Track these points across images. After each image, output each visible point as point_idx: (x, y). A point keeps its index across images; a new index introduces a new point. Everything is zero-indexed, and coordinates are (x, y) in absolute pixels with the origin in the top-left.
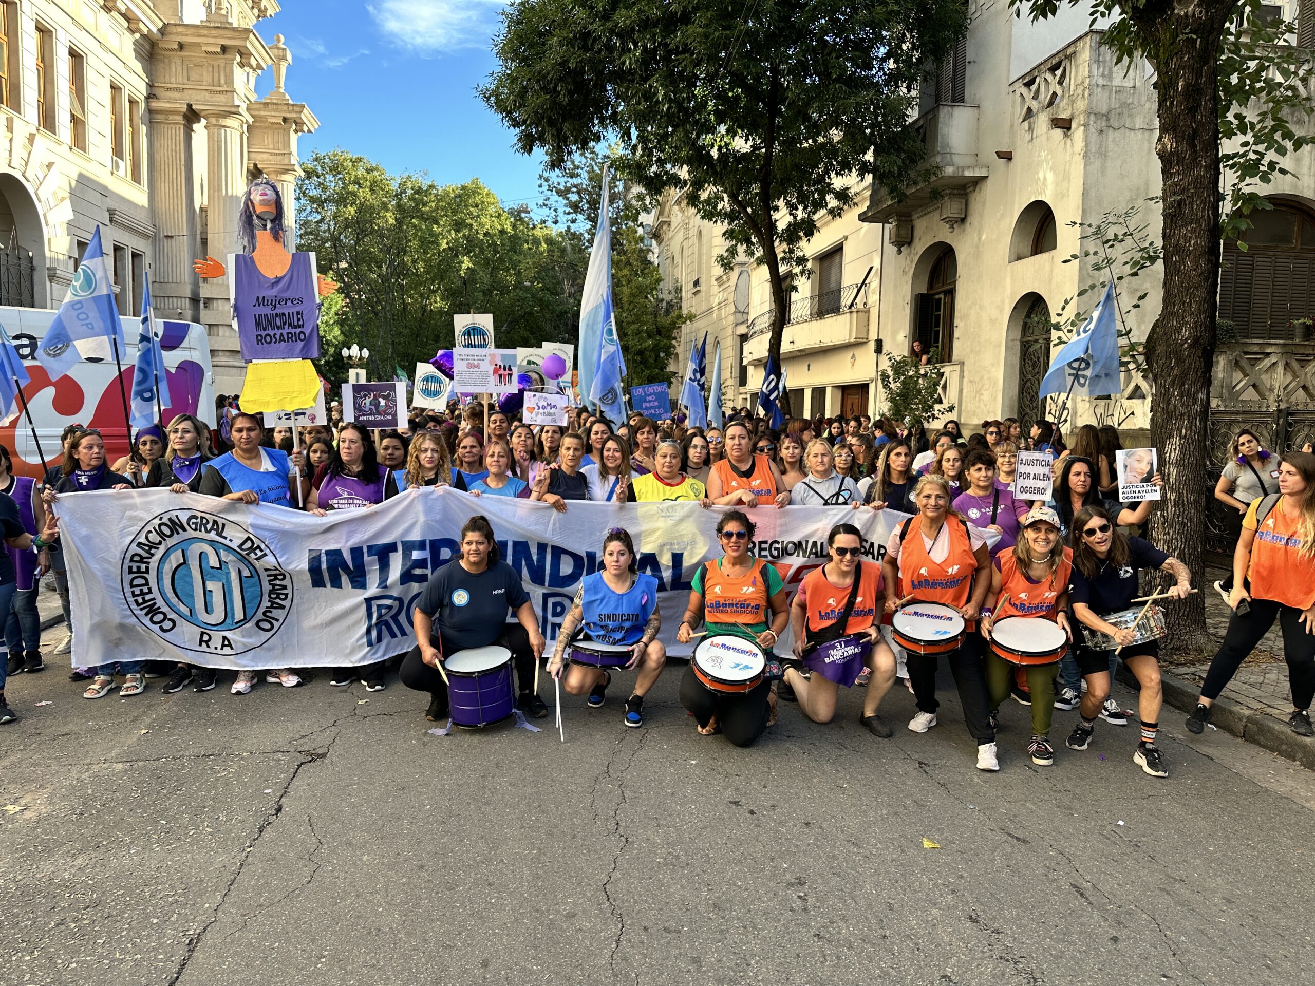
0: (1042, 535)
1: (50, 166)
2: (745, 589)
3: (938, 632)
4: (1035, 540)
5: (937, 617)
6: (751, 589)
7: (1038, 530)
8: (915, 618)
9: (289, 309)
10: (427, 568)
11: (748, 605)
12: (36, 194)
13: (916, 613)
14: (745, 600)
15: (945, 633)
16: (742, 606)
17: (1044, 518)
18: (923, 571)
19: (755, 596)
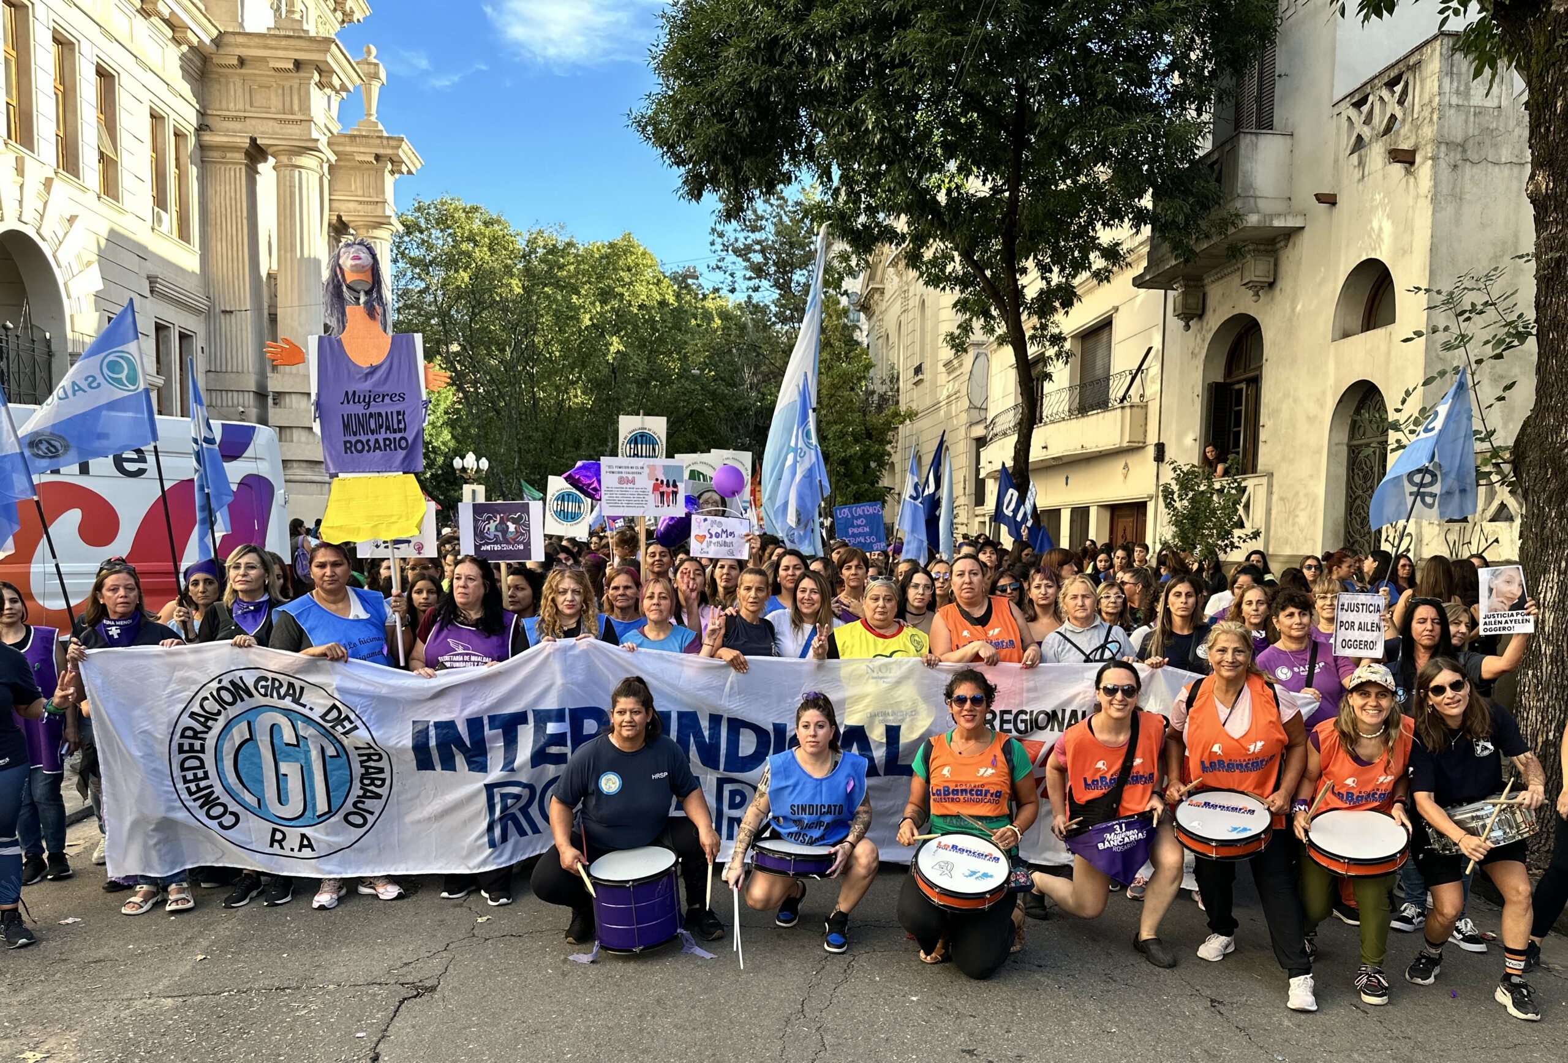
0: (1372, 701)
1: (72, 220)
2: (982, 771)
3: (1235, 829)
4: (1363, 708)
5: (1234, 809)
6: (990, 771)
7: (1366, 694)
8: (1206, 810)
9: (387, 408)
10: (566, 745)
11: (987, 791)
12: (54, 257)
13: (1207, 804)
14: (982, 785)
15: (1245, 830)
16: (979, 792)
17: (1373, 678)
18: (1216, 748)
19: (995, 779)
